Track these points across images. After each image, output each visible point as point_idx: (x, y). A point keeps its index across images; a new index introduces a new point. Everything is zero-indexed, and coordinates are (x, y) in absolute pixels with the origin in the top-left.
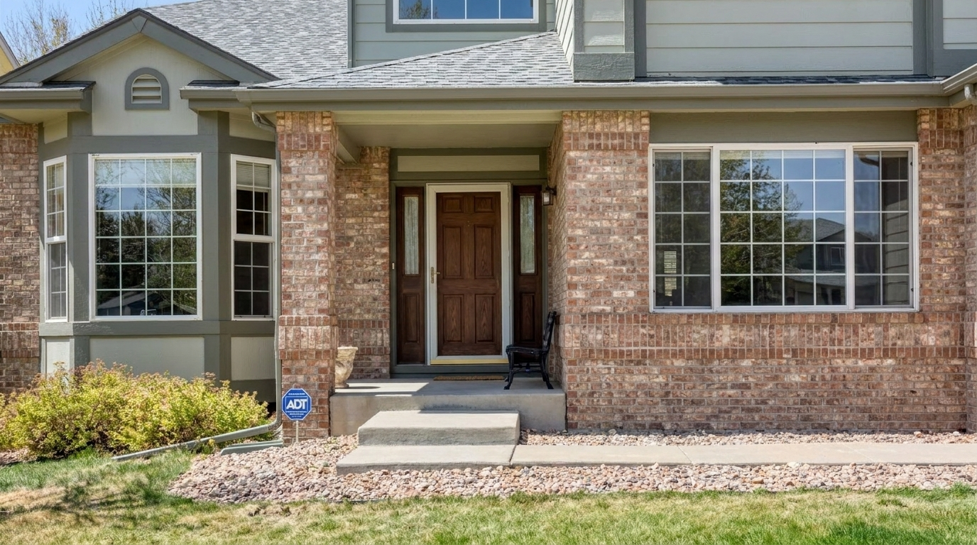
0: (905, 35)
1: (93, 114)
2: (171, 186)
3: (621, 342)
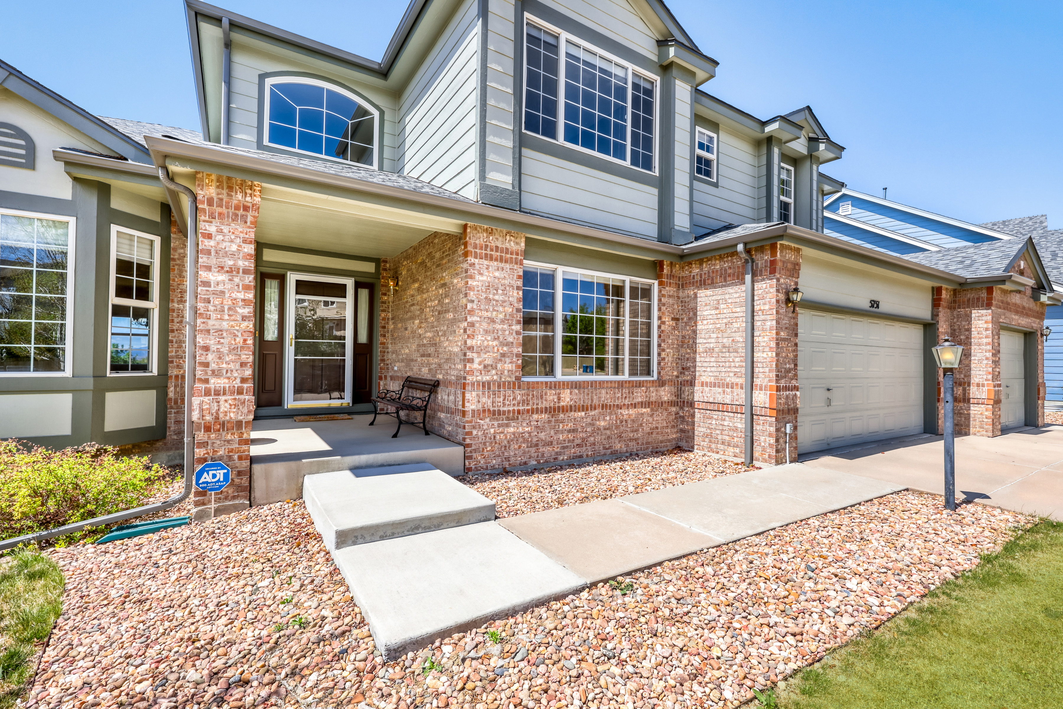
0: (653, 216)
3: (504, 404)
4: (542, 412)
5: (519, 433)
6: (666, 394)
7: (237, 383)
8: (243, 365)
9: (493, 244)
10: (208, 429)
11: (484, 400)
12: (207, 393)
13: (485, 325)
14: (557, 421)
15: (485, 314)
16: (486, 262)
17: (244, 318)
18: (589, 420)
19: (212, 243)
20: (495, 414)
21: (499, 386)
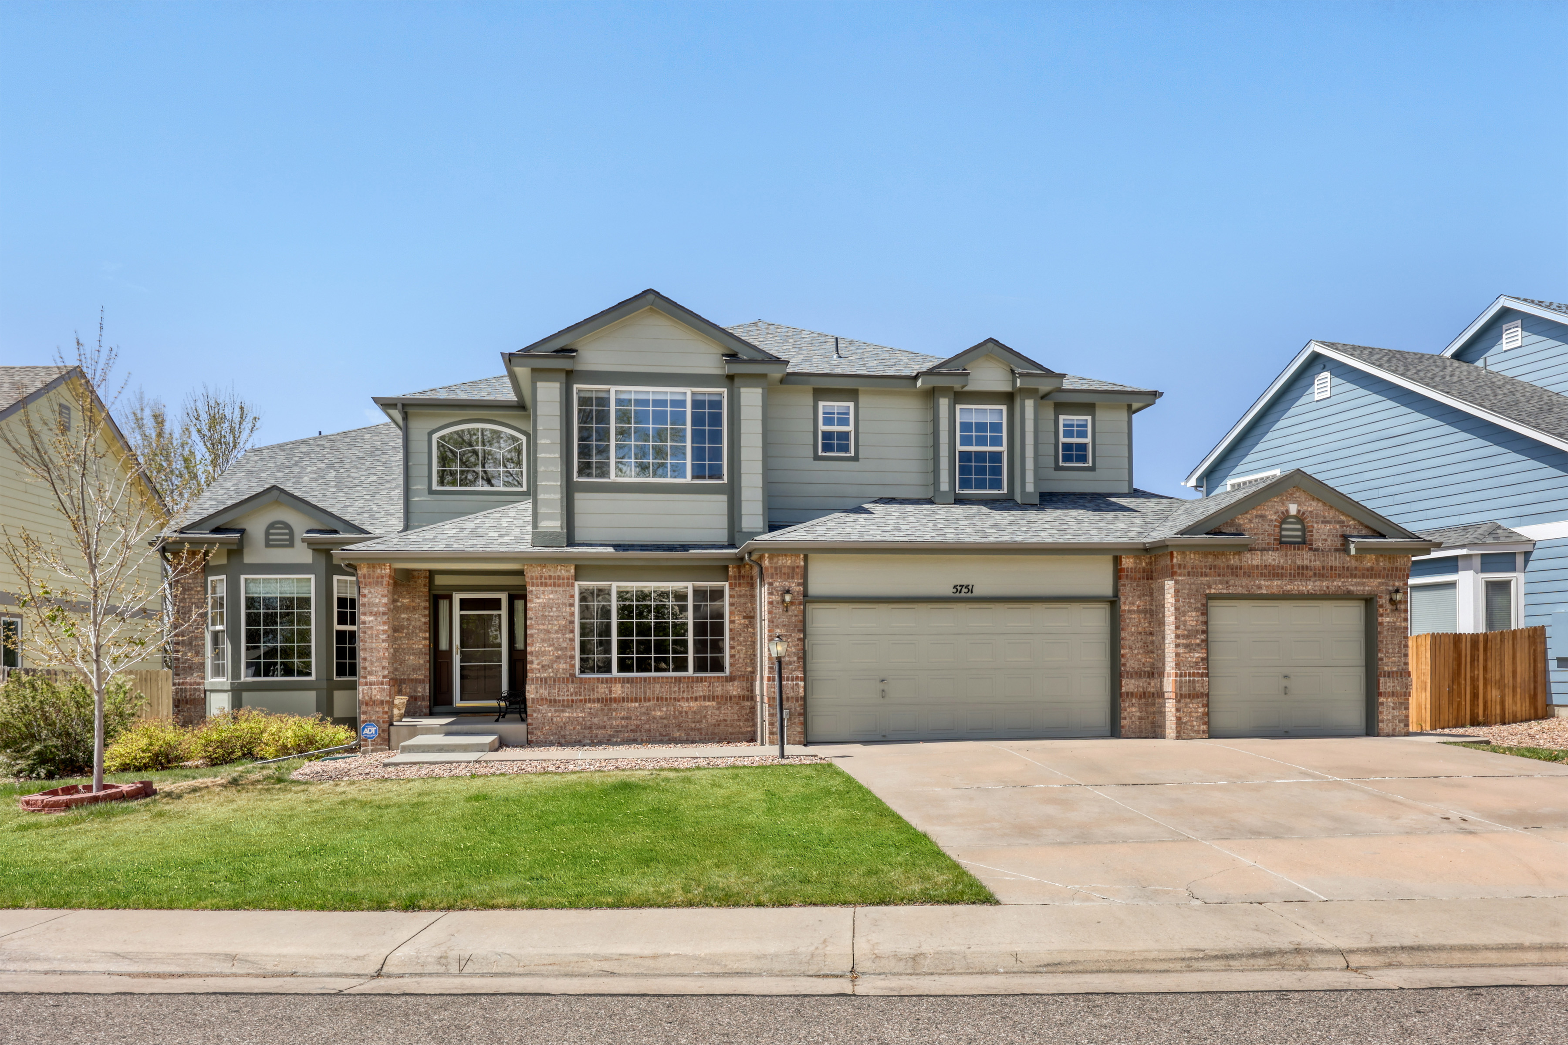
0: (723, 522)
1: (245, 551)
2: (295, 596)
3: (559, 695)
4: (594, 702)
5: (574, 718)
6: (734, 689)
7: (380, 679)
8: (383, 668)
9: (546, 574)
10: (367, 704)
11: (542, 691)
12: (366, 684)
13: (542, 636)
14: (610, 710)
15: (541, 627)
16: (542, 589)
17: (383, 641)
18: (643, 710)
19: (366, 599)
20: (552, 702)
21: (555, 681)
